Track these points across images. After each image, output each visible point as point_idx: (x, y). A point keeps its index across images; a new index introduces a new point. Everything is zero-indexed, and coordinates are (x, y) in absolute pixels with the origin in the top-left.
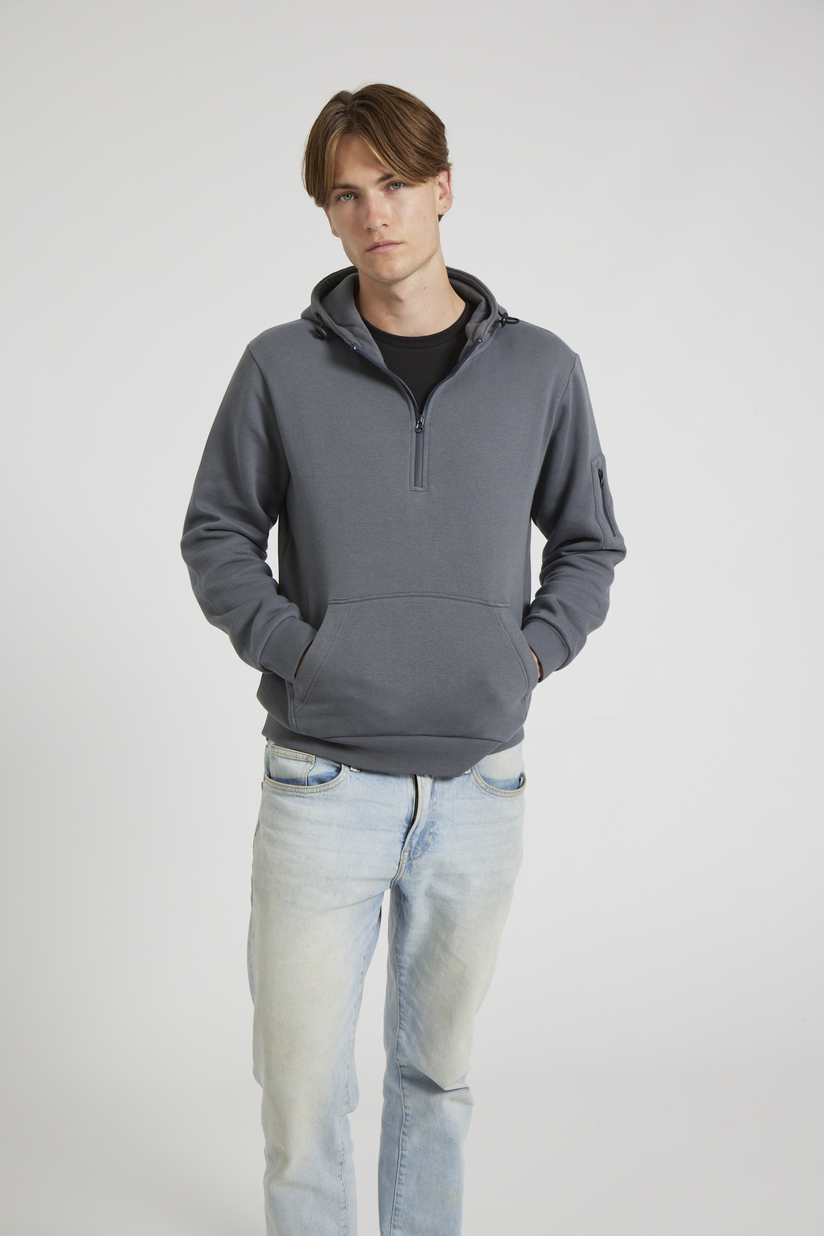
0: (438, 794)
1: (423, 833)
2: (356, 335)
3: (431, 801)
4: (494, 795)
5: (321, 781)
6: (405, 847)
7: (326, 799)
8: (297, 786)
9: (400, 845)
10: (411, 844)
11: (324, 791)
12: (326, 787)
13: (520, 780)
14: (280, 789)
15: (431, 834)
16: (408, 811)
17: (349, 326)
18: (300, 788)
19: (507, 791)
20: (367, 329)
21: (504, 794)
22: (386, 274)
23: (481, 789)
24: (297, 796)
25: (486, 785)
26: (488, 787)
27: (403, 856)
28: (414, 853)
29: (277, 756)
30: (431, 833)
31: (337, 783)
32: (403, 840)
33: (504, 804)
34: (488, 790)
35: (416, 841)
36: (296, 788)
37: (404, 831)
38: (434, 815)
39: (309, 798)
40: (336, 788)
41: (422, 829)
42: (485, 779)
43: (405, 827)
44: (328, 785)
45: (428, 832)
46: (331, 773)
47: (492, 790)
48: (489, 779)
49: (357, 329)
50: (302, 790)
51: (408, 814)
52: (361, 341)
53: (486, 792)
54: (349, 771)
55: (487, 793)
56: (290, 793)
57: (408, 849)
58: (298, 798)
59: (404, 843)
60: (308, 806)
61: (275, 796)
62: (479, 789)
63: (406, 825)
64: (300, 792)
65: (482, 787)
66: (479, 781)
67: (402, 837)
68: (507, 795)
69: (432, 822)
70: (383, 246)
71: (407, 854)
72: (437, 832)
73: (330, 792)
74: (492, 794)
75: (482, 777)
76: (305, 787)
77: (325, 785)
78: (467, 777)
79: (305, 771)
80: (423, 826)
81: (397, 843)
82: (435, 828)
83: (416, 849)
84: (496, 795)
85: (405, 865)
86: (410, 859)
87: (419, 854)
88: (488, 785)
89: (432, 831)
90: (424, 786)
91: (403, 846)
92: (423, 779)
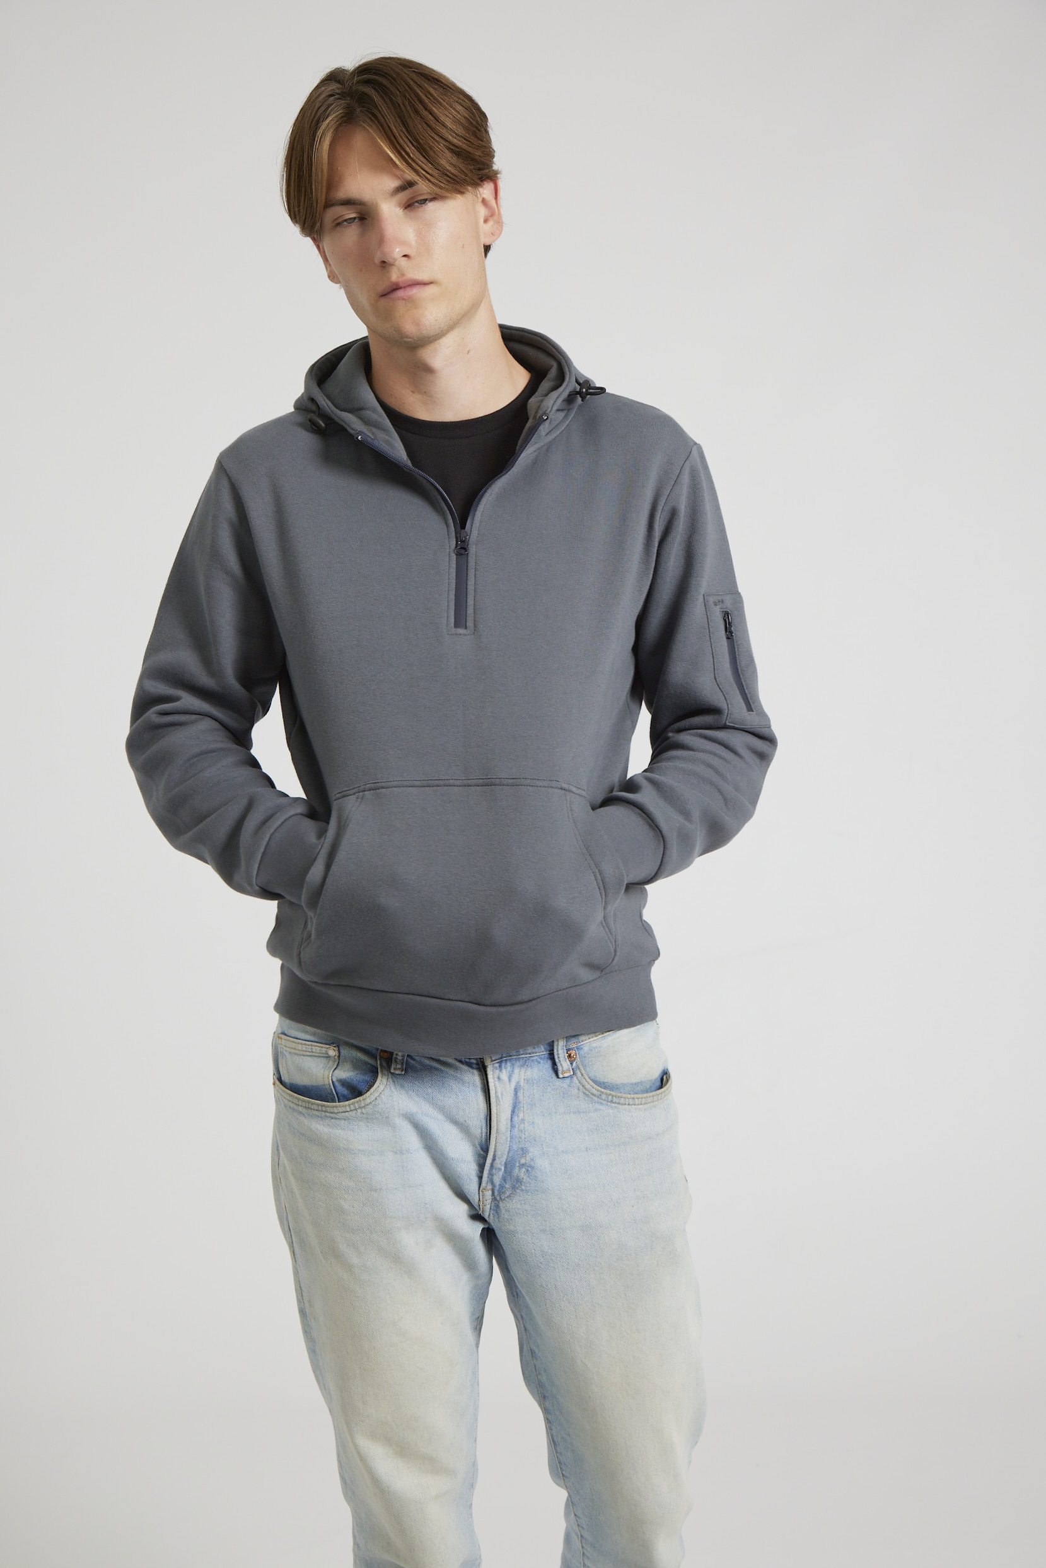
0: (525, 1106)
1: (509, 1166)
2: (367, 422)
4: (615, 1103)
6: (484, 1184)
7: (366, 1119)
9: (478, 1180)
10: (492, 1179)
11: (360, 1108)
12: (362, 1102)
13: (662, 1079)
16: (481, 1133)
17: (357, 410)
19: (636, 1096)
20: (383, 412)
21: (629, 1101)
22: (409, 328)
23: (591, 1095)
25: (599, 1091)
26: (602, 1093)
27: (483, 1196)
28: (499, 1192)
30: (523, 1165)
31: (376, 1095)
32: (479, 1175)
33: (634, 1116)
34: (604, 1097)
35: (500, 1177)
36: (326, 1106)
37: (477, 1161)
38: (523, 1137)
39: (344, 1119)
40: (377, 1102)
41: (505, 1160)
42: (597, 1083)
43: (481, 1156)
44: (363, 1099)
45: (518, 1164)
47: (610, 1097)
48: (605, 1083)
49: (368, 414)
51: (481, 1137)
52: (374, 430)
54: (391, 1078)
55: (604, 1102)
56: (319, 1113)
57: (490, 1187)
58: (330, 1119)
59: (480, 1178)
60: (345, 1130)
62: (587, 1097)
63: (478, 1152)
64: (332, 1111)
65: (589, 1092)
66: (587, 1086)
67: (478, 1169)
68: (636, 1102)
69: (521, 1148)
70: (405, 287)
71: (486, 1195)
72: (532, 1163)
73: (369, 1109)
74: (612, 1102)
75: (589, 1078)
76: (336, 1103)
77: (360, 1101)
78: (567, 1081)
80: (506, 1156)
82: (528, 1158)
83: (501, 1186)
84: (619, 1104)
85: (489, 1206)
86: (494, 1199)
87: (508, 1193)
88: (603, 1090)
89: (523, 1161)
90: (499, 1094)
91: (481, 1181)
92: (500, 1082)
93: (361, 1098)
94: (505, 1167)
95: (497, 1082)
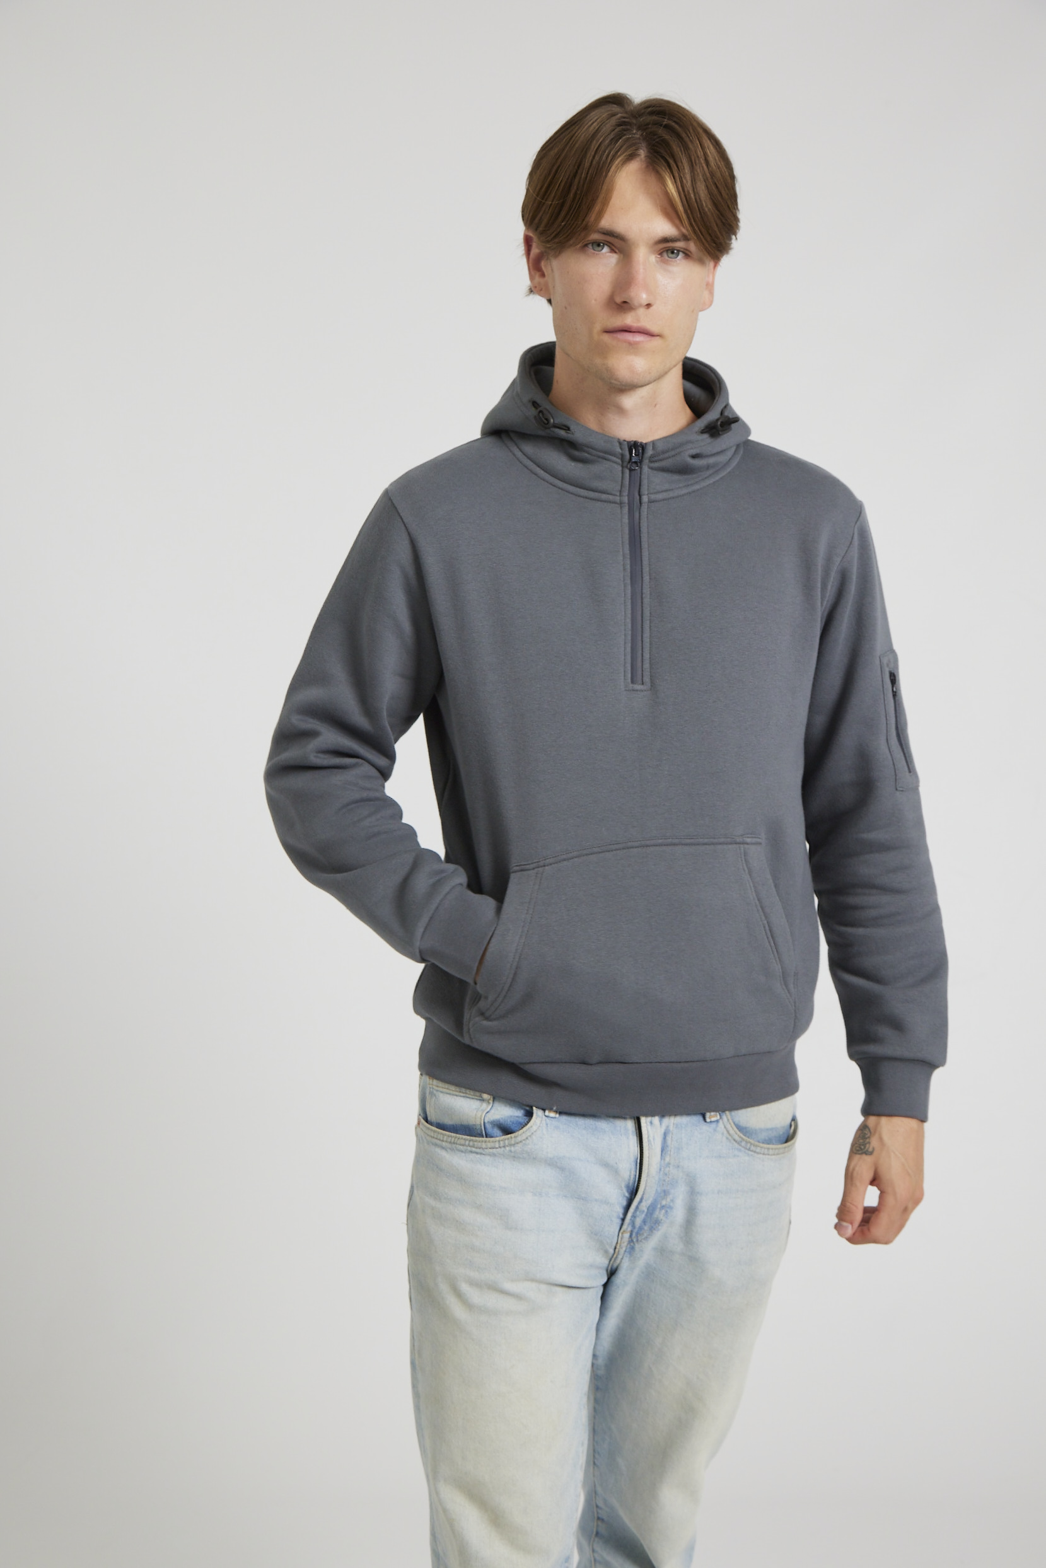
0: (672, 1150)
1: (652, 1209)
3: (662, 1162)
4: (752, 1151)
5: (506, 1130)
6: (625, 1227)
7: (514, 1157)
8: (472, 1138)
9: (619, 1222)
10: (633, 1223)
11: (511, 1144)
12: (516, 1140)
13: (791, 1126)
14: (446, 1141)
15: (663, 1207)
16: (630, 1176)
18: (476, 1141)
19: (771, 1146)
21: (766, 1150)
22: (623, 373)
23: (733, 1141)
24: (471, 1152)
25: (740, 1137)
26: (743, 1139)
27: (622, 1238)
28: (637, 1234)
31: (528, 1133)
32: (621, 1216)
33: (766, 1164)
34: (743, 1144)
35: (642, 1219)
36: (470, 1141)
37: (625, 1203)
38: (667, 1179)
39: (489, 1155)
40: (528, 1140)
41: (649, 1202)
42: (740, 1128)
43: (625, 1198)
44: (515, 1137)
45: (659, 1206)
46: (517, 1117)
47: (748, 1145)
48: (746, 1128)
50: (479, 1144)
51: (629, 1180)
53: (740, 1147)
54: (544, 1117)
55: (743, 1149)
56: (462, 1147)
57: (630, 1228)
58: (474, 1154)
59: (623, 1220)
60: (488, 1166)
62: (730, 1142)
63: (627, 1195)
64: (476, 1146)
65: (734, 1140)
66: (732, 1132)
67: (621, 1211)
68: (771, 1152)
69: (664, 1191)
70: (634, 332)
71: (627, 1235)
72: (671, 1204)
73: (519, 1147)
74: (749, 1150)
75: (734, 1123)
76: (483, 1139)
78: (714, 1125)
79: (479, 1114)
80: (651, 1199)
81: (614, 1217)
82: (668, 1200)
83: (641, 1228)
84: (755, 1152)
85: (624, 1249)
86: (631, 1241)
87: (645, 1235)
88: (744, 1137)
89: (664, 1203)
90: (651, 1139)
91: (622, 1225)
92: (652, 1126)
93: (512, 1135)
94: (648, 1209)
95: (649, 1127)
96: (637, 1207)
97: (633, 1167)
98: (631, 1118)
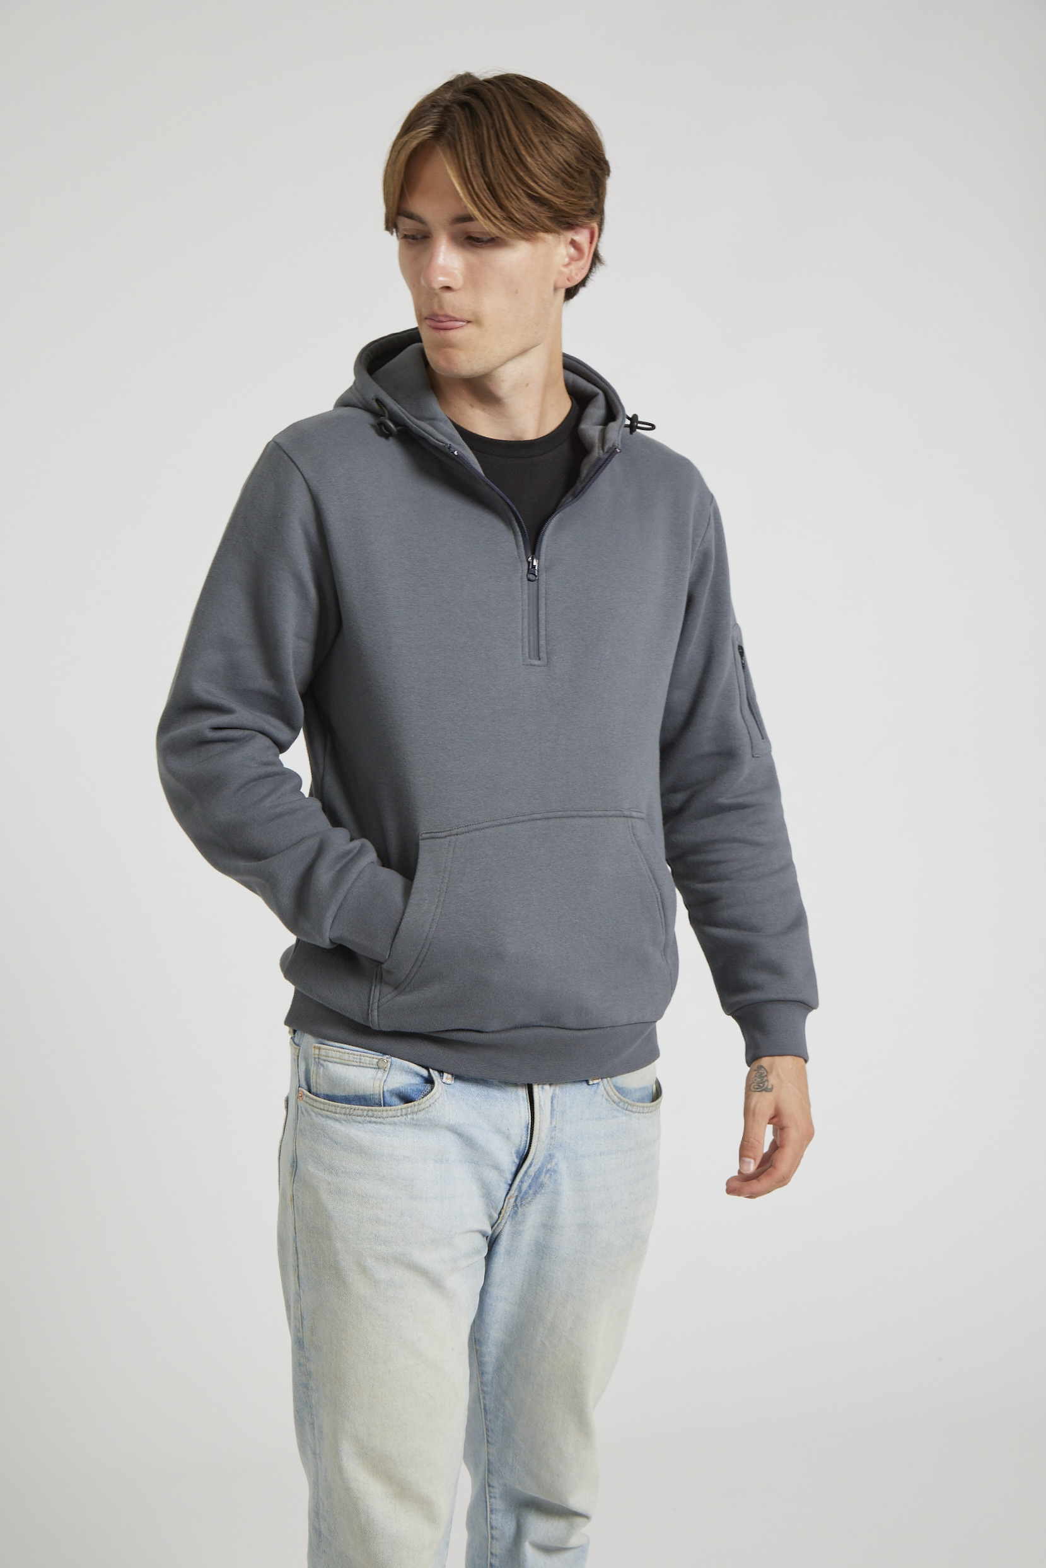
0: (560, 1114)
1: (538, 1171)
3: (551, 1126)
4: (630, 1111)
5: (406, 1099)
6: (512, 1191)
8: (369, 1108)
9: (509, 1187)
10: (520, 1187)
15: (548, 1171)
16: (521, 1140)
18: (375, 1111)
19: (645, 1104)
21: (642, 1107)
23: (613, 1103)
24: (370, 1123)
25: (618, 1098)
26: (621, 1099)
27: (508, 1203)
28: (523, 1198)
29: (325, 1061)
30: (551, 1172)
32: (511, 1180)
33: (640, 1122)
34: (621, 1104)
35: (528, 1183)
36: (365, 1110)
37: (514, 1169)
38: (554, 1144)
39: (391, 1125)
41: (538, 1167)
42: (618, 1089)
43: (514, 1164)
44: (418, 1105)
45: (544, 1170)
46: (416, 1084)
47: (626, 1105)
50: (379, 1113)
51: (521, 1144)
53: (619, 1108)
54: (443, 1083)
55: (621, 1110)
56: (359, 1118)
57: (515, 1194)
58: (373, 1125)
59: (511, 1185)
61: (330, 1122)
62: (610, 1103)
63: (517, 1160)
64: (376, 1116)
65: (614, 1101)
66: (612, 1094)
67: (509, 1177)
68: (645, 1109)
71: (512, 1201)
72: (555, 1168)
74: (627, 1110)
75: (615, 1086)
76: (381, 1108)
78: (594, 1088)
79: (377, 1083)
80: (540, 1164)
81: (501, 1184)
82: (554, 1164)
83: (526, 1193)
85: (508, 1214)
86: (515, 1206)
87: (530, 1199)
88: (622, 1097)
89: (550, 1168)
90: (543, 1105)
91: (509, 1190)
92: (542, 1093)
93: (414, 1104)
94: (535, 1174)
95: (541, 1092)
96: (526, 1172)
97: (524, 1132)
98: (522, 1085)
